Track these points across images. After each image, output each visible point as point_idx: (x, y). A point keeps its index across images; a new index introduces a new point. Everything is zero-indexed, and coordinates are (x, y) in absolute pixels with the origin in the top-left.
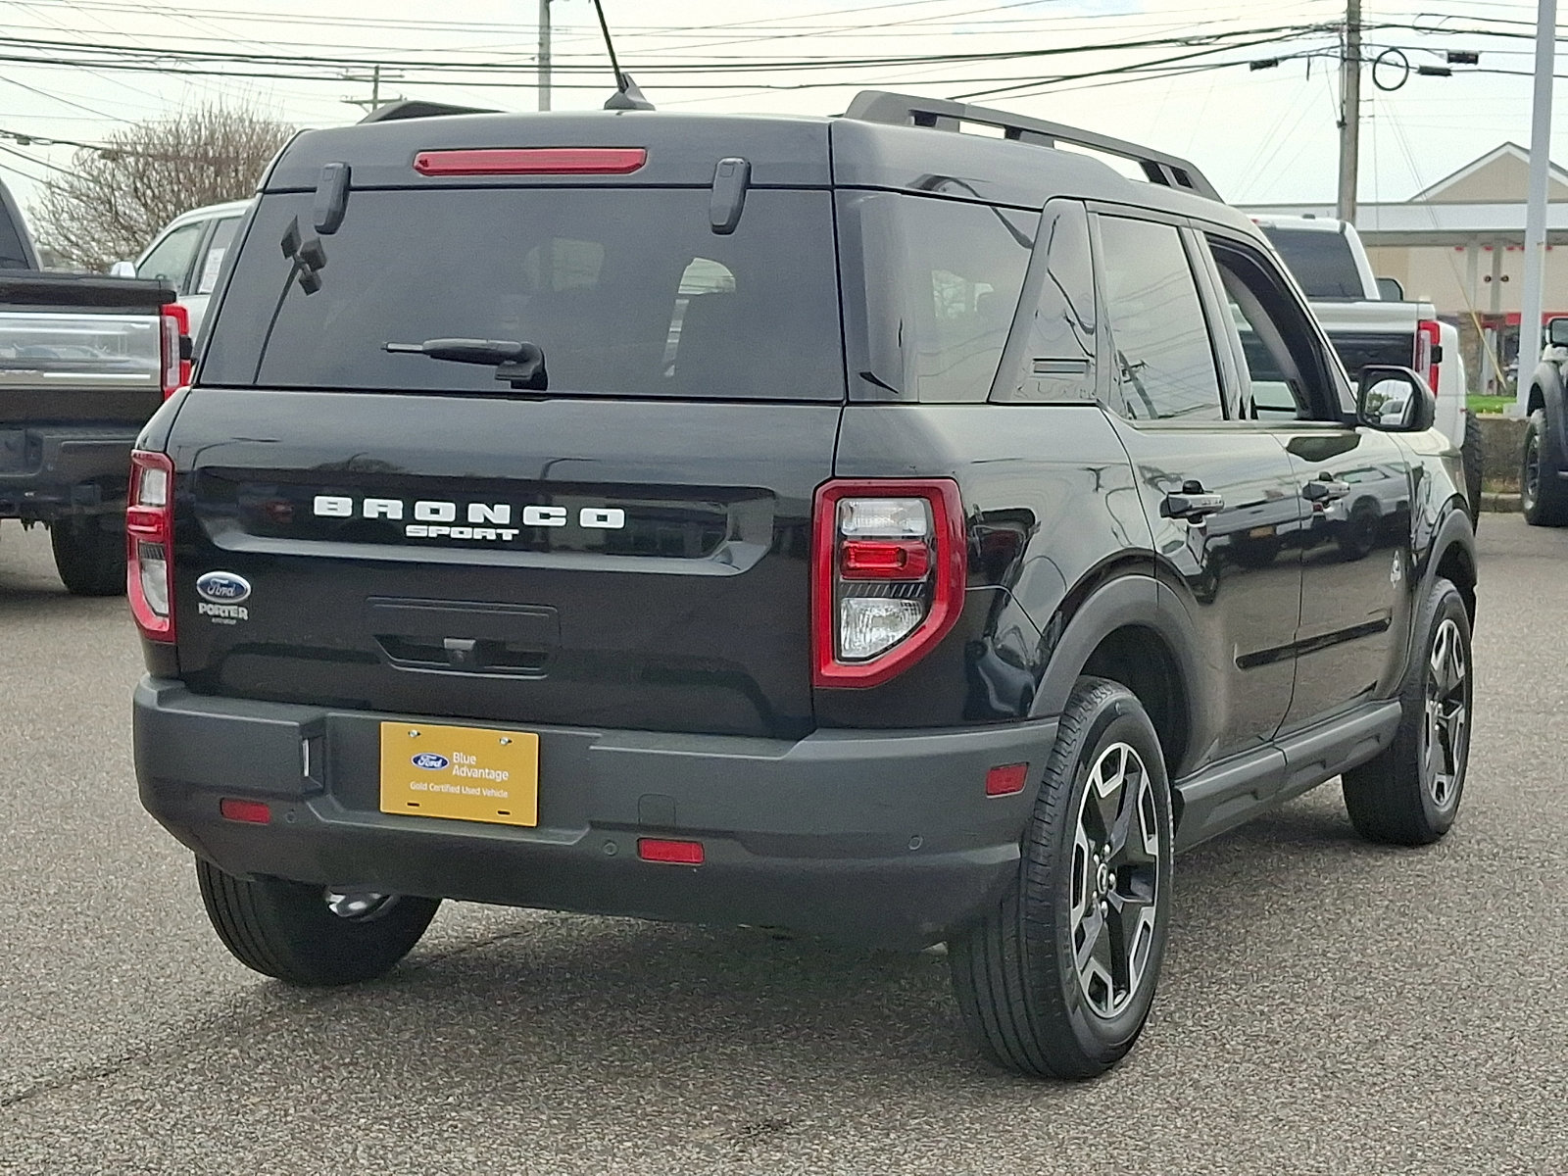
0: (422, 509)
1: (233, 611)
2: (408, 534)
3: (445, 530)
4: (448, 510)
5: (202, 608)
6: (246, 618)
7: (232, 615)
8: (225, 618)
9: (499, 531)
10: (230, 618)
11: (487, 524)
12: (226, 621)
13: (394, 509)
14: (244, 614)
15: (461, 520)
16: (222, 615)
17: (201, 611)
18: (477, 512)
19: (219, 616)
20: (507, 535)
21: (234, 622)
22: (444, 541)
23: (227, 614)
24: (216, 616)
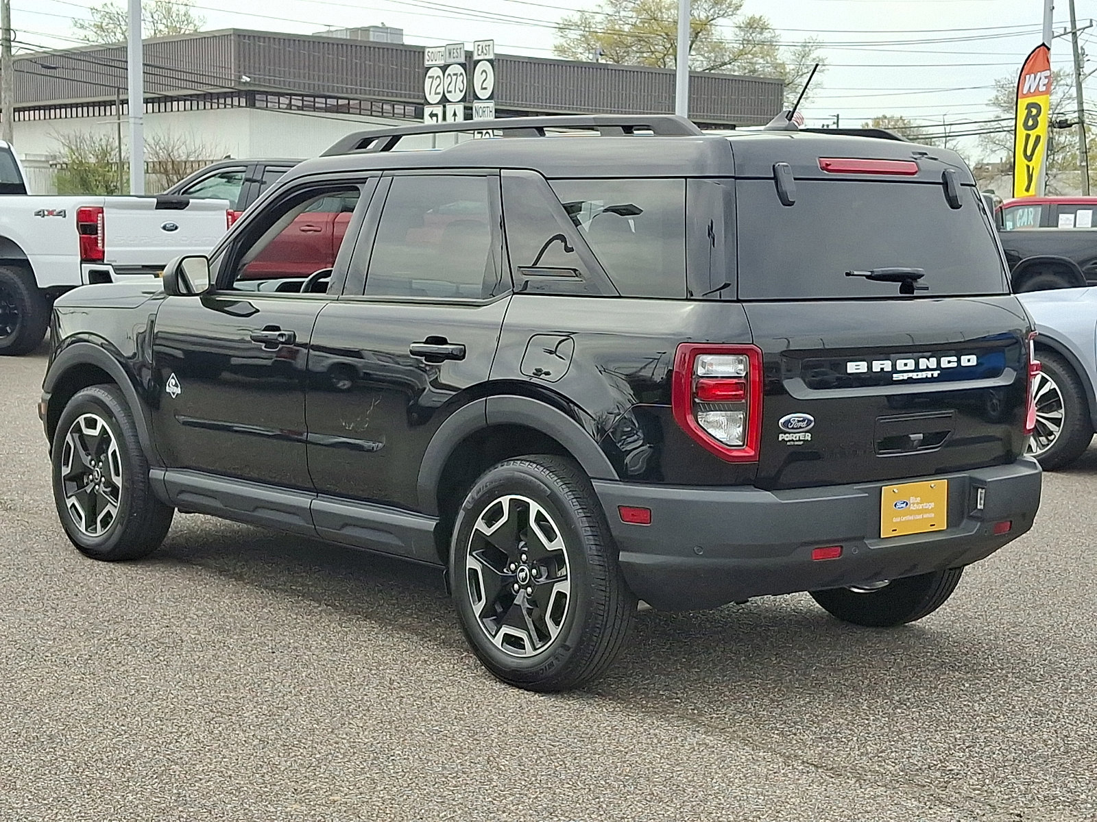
0: (900, 365)
1: (802, 436)
2: (894, 379)
3: (910, 375)
4: (911, 364)
5: (781, 437)
6: (809, 439)
7: (801, 438)
8: (797, 441)
9: (932, 372)
10: (800, 440)
11: (928, 369)
12: (796, 443)
13: (887, 365)
14: (808, 437)
15: (917, 369)
16: (794, 439)
17: (780, 439)
18: (923, 363)
19: (793, 440)
20: (936, 374)
21: (802, 443)
22: (910, 381)
23: (797, 439)
24: (789, 441)
